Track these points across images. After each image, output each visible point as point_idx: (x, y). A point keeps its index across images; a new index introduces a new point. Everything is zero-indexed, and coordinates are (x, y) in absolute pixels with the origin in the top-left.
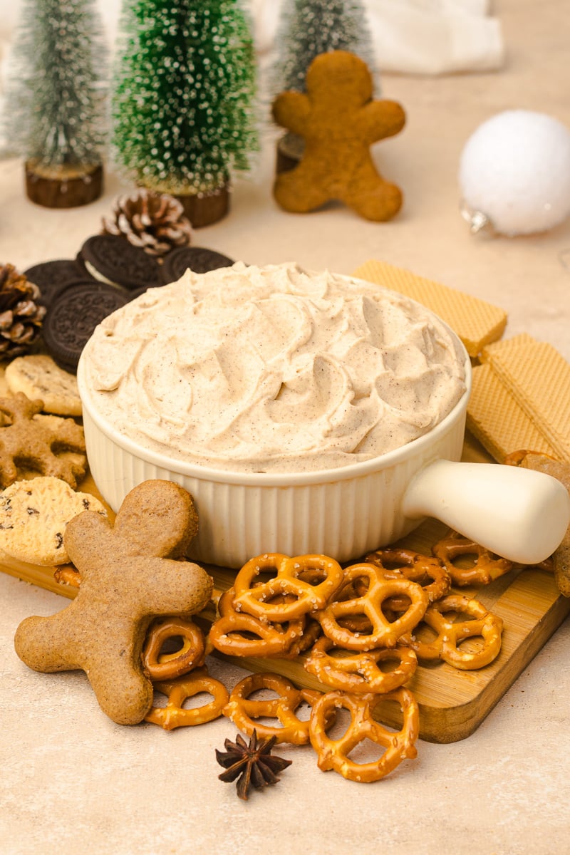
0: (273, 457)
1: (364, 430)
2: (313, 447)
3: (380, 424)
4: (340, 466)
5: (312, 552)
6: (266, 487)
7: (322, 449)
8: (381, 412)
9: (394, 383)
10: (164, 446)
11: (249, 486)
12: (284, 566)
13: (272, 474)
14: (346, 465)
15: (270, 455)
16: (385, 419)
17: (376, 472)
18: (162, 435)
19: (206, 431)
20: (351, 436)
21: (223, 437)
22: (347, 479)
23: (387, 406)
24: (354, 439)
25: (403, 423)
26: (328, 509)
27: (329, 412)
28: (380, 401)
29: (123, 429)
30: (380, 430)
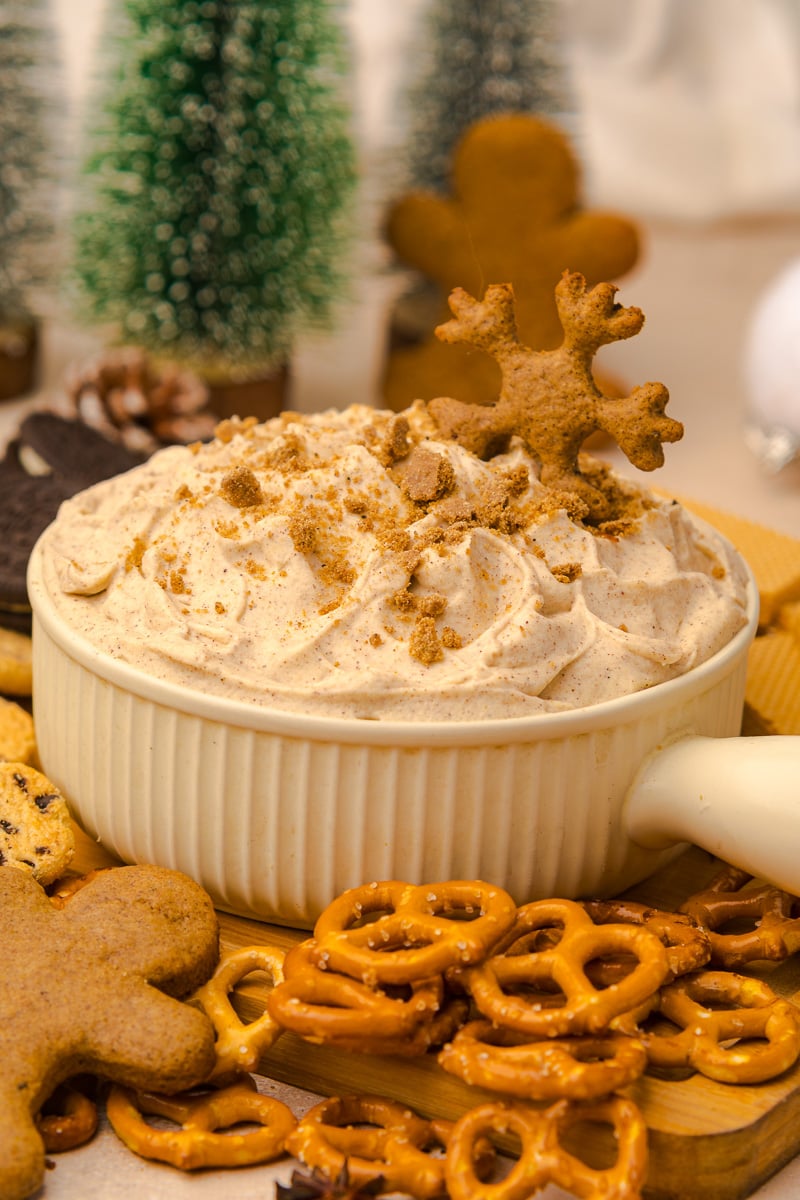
0: (393, 691)
1: (561, 660)
2: (466, 680)
3: (589, 654)
4: (515, 715)
5: (456, 875)
6: (378, 746)
7: (483, 682)
8: (591, 636)
9: (617, 590)
10: (193, 671)
11: (347, 744)
12: (406, 897)
13: (390, 722)
14: (525, 714)
15: (388, 688)
16: (598, 646)
17: (579, 733)
18: (190, 652)
19: (270, 651)
20: (535, 668)
21: (301, 660)
22: (526, 742)
23: (602, 625)
24: (542, 674)
25: (631, 654)
26: (489, 800)
27: (498, 624)
28: (589, 616)
29: (119, 649)
30: (588, 665)
